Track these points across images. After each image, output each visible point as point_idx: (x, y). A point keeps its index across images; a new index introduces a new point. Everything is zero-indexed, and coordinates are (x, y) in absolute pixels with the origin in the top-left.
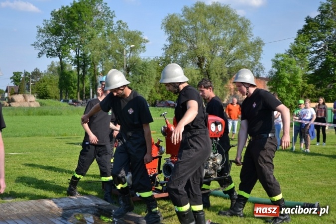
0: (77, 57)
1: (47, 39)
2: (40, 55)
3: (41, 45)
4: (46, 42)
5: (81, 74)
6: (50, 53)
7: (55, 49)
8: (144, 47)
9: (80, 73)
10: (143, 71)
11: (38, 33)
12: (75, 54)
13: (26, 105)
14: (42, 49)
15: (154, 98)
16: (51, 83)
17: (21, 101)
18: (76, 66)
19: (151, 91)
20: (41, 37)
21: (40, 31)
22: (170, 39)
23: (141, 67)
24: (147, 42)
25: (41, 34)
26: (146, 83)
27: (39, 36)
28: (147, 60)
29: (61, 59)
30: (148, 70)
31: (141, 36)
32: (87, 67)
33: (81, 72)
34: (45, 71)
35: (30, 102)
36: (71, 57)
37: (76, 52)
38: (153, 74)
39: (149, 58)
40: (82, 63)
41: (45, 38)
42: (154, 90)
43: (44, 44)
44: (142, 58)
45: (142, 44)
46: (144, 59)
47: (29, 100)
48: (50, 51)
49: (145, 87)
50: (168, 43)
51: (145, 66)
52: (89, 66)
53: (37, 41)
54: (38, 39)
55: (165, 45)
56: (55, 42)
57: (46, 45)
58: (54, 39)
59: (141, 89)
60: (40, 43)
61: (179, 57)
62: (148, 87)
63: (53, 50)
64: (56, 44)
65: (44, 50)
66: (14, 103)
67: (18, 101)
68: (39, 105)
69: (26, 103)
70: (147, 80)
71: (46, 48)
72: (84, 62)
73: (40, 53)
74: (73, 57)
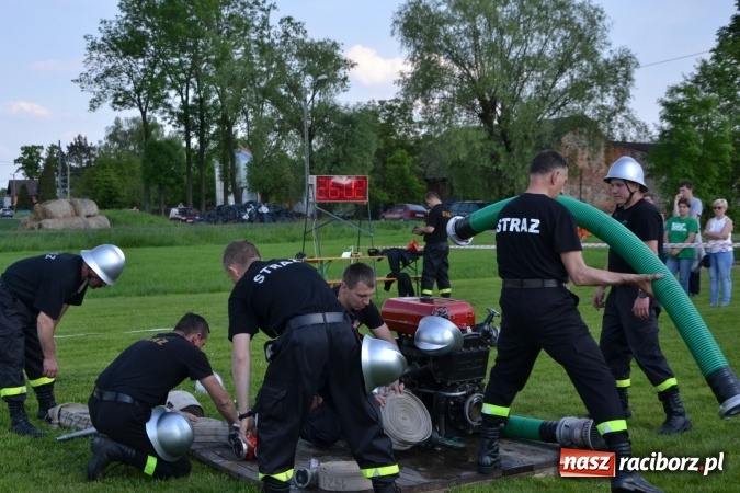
0: (185, 106)
1: (110, 65)
2: (94, 104)
3: (96, 80)
4: (108, 73)
5: (196, 146)
6: (120, 99)
7: (130, 87)
8: (345, 79)
9: (192, 146)
11: (87, 52)
12: (179, 99)
13: (78, 222)
14: (97, 89)
16: (121, 171)
17: (65, 217)
18: (182, 128)
20: (95, 61)
21: (94, 47)
22: (413, 60)
24: (352, 66)
25: (95, 54)
27: (91, 58)
28: (354, 109)
29: (144, 113)
30: (359, 131)
31: (339, 52)
32: (209, 128)
34: (100, 142)
35: (88, 216)
36: (169, 106)
37: (182, 95)
38: (370, 142)
40: (197, 121)
41: (105, 64)
43: (103, 77)
44: (343, 105)
45: (341, 72)
46: (346, 107)
47: (84, 212)
48: (120, 95)
50: (409, 69)
52: (214, 128)
53: (85, 71)
54: (90, 67)
55: (402, 74)
56: (130, 73)
57: (109, 79)
58: (127, 66)
60: (94, 75)
61: (437, 101)
63: (127, 92)
64: (131, 77)
65: (103, 92)
66: (49, 221)
67: (60, 215)
68: (108, 223)
69: (79, 218)
70: (356, 156)
71: (108, 88)
72: (202, 118)
73: (94, 100)
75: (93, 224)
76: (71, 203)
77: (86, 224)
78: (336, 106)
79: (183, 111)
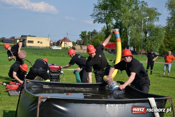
0: (117, 23)
1: (99, 12)
2: (94, 22)
3: (96, 15)
6: (100, 21)
7: (103, 18)
8: (158, 18)
10: (156, 33)
11: (94, 8)
12: (116, 21)
13: (82, 51)
14: (96, 18)
15: (163, 51)
16: (101, 39)
17: (79, 49)
19: (162, 47)
21: (96, 7)
22: (171, 14)
23: (155, 31)
24: (160, 15)
25: (96, 9)
26: (158, 41)
28: (159, 26)
29: (107, 24)
30: (159, 32)
31: (156, 11)
32: (122, 30)
34: (100, 31)
35: (84, 50)
36: (113, 23)
38: (162, 35)
39: (160, 25)
41: (98, 11)
42: (164, 46)
43: (98, 15)
44: (156, 25)
45: (157, 16)
46: (157, 26)
47: (83, 49)
48: (100, 20)
49: (156, 44)
50: (170, 16)
51: (157, 30)
54: (94, 12)
55: (168, 18)
56: (104, 14)
57: (99, 15)
58: (104, 12)
59: (154, 45)
60: (95, 14)
62: (159, 44)
63: (103, 19)
64: (104, 15)
65: (97, 19)
67: (77, 49)
69: (82, 50)
70: (158, 39)
71: (98, 18)
72: (121, 27)
73: (95, 21)
74: (114, 23)
76: (81, 46)
77: (83, 52)
78: (154, 25)
79: (116, 25)
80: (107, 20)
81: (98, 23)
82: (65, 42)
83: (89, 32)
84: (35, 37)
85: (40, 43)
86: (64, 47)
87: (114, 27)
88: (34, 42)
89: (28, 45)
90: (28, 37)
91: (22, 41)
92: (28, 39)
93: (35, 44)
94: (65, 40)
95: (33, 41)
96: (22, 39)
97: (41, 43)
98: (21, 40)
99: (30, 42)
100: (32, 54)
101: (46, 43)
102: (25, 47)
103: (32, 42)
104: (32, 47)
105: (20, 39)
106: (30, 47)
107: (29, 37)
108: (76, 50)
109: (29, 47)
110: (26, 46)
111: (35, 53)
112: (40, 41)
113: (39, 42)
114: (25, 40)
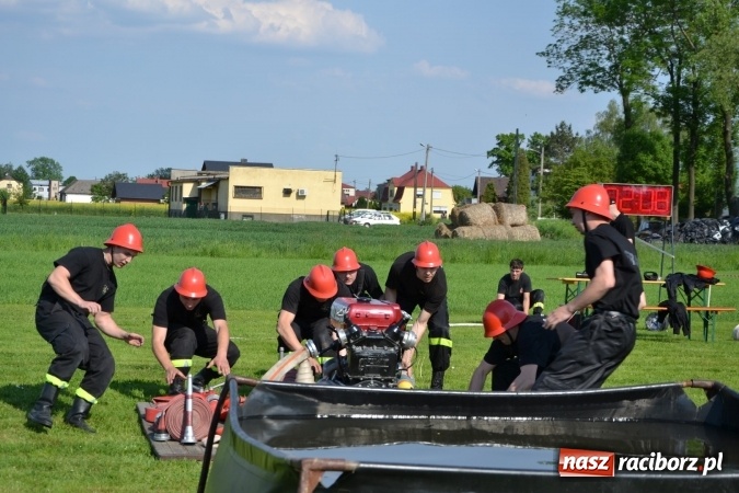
0: (675, 89)
1: (585, 34)
2: (561, 85)
3: (568, 53)
4: (583, 44)
5: (686, 142)
6: (590, 78)
7: (607, 65)
9: (681, 140)
11: (557, 17)
12: (668, 78)
13: (501, 233)
14: (568, 65)
16: (598, 170)
17: (485, 224)
18: (670, 118)
20: (566, 28)
21: (566, 11)
25: (567, 20)
27: (561, 25)
29: (625, 93)
32: (705, 119)
33: (684, 135)
34: (588, 132)
35: (513, 226)
36: (654, 88)
37: (671, 73)
40: (689, 108)
41: (579, 33)
43: (576, 49)
47: (509, 220)
48: (590, 73)
52: (711, 118)
53: (554, 41)
54: (559, 36)
56: (610, 44)
57: (584, 53)
58: (607, 35)
60: (565, 47)
63: (603, 69)
64: (611, 49)
65: (575, 69)
66: (465, 229)
67: (479, 222)
68: (539, 235)
69: (502, 227)
71: (582, 64)
72: (695, 104)
73: (563, 79)
74: (660, 88)
75: (519, 234)
76: (495, 208)
77: (510, 234)
79: (671, 95)
80: (625, 73)
81: (578, 92)
82: (415, 187)
83: (537, 136)
84: (270, 166)
85: (293, 195)
86: (414, 213)
87: (662, 109)
88: (265, 193)
89: (236, 205)
90: (233, 169)
91: (206, 188)
92: (238, 177)
93: (272, 204)
94: (417, 177)
95: (260, 188)
96: (209, 180)
97: (301, 196)
98: (204, 185)
99: (243, 192)
100: (256, 251)
101: (322, 197)
102: (223, 216)
103: (253, 192)
104: (257, 218)
105: (197, 182)
106: (245, 215)
107: (241, 169)
108: (474, 228)
109: (240, 218)
110: (226, 213)
111: (269, 249)
112: (294, 188)
113: (287, 192)
114: (222, 183)
